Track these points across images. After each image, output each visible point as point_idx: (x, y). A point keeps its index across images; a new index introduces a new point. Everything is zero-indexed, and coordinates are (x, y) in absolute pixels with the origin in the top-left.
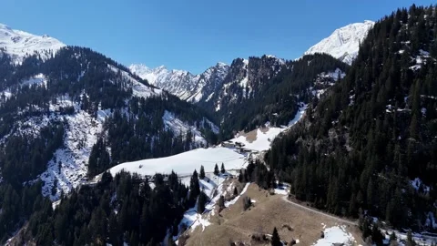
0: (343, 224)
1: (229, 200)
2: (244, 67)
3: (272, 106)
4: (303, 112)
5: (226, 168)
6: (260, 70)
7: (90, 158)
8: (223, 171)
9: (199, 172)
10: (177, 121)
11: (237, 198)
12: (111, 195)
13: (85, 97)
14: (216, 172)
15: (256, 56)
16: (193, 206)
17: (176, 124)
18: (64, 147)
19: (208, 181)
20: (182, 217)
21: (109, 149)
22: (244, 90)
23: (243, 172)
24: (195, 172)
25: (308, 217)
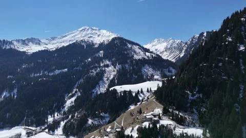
2: (204, 38)
8: (151, 91)
13: (114, 60)
14: (148, 91)
17: (149, 71)
18: (103, 80)
19: (143, 94)
24: (138, 91)
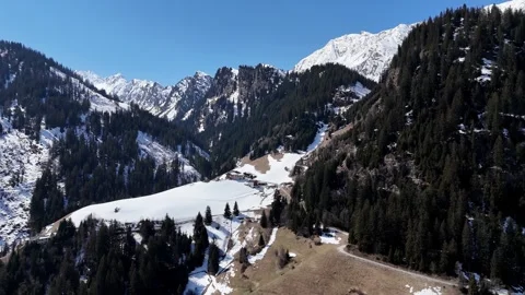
0: (437, 284)
1: (254, 254)
2: (233, 79)
3: (285, 127)
4: (323, 134)
5: (240, 209)
6: (255, 82)
7: (33, 199)
8: (237, 212)
9: (204, 215)
10: (156, 145)
11: (265, 250)
12: (75, 255)
13: (17, 110)
14: (227, 215)
15: (249, 65)
16: (201, 265)
17: (156, 150)
19: (218, 228)
20: (187, 281)
21: (62, 185)
22: (236, 107)
23: (267, 214)
24: (199, 216)
25: (384, 277)
